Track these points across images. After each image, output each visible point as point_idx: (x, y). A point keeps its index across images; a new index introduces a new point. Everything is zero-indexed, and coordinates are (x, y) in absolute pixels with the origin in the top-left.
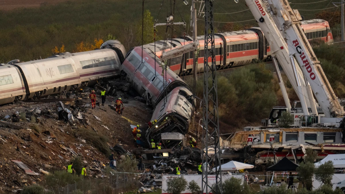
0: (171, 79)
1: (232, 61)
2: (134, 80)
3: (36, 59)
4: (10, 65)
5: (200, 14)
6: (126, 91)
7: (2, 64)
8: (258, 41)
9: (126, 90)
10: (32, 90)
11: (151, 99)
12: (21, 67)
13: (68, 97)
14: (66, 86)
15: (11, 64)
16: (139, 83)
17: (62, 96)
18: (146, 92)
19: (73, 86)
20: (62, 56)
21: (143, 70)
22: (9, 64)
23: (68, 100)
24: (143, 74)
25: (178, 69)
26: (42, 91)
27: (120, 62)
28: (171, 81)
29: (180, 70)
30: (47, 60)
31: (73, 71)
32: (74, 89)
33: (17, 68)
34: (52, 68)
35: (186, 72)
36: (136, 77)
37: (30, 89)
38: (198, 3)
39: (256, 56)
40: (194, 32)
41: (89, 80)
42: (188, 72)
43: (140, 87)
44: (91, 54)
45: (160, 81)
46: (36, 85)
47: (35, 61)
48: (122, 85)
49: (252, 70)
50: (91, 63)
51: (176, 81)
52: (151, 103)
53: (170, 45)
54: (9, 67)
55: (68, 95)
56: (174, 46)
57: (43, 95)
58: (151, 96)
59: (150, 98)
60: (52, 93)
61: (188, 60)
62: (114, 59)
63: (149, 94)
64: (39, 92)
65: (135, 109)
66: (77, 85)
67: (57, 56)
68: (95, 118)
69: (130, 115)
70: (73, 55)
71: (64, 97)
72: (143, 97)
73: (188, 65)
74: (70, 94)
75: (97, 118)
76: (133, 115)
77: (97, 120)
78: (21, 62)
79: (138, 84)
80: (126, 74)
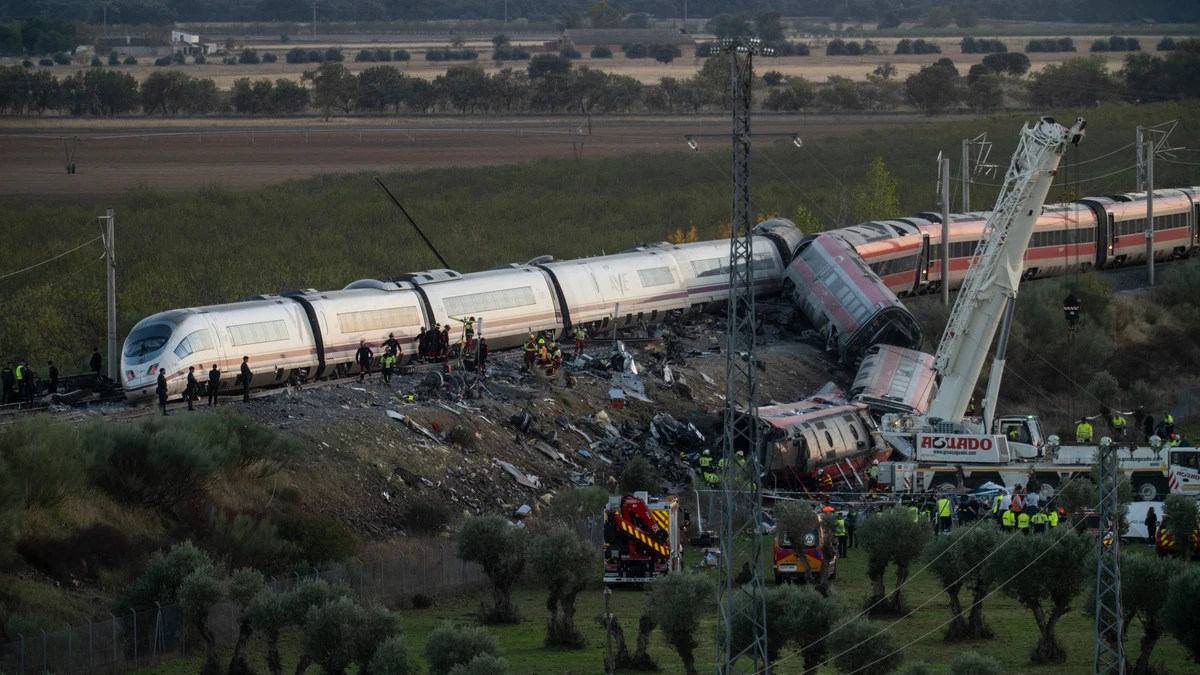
0: (884, 302)
1: (1033, 266)
2: (808, 297)
3: (591, 256)
4: (530, 267)
5: (979, 168)
6: (784, 325)
7: (513, 265)
8: (1094, 226)
9: (784, 322)
10: (575, 318)
11: (836, 339)
12: (555, 271)
13: (650, 334)
14: (655, 312)
15: (535, 265)
16: (817, 304)
17: (639, 332)
18: (830, 324)
19: (671, 312)
20: (652, 250)
21: (829, 281)
22: (530, 264)
23: (650, 342)
24: (829, 287)
25: (910, 281)
26: (600, 321)
27: (781, 262)
28: (883, 307)
29: (913, 283)
30: (619, 258)
31: (672, 281)
32: (672, 318)
33: (544, 272)
34: (624, 275)
35: (929, 288)
36: (812, 294)
37: (571, 316)
38: (976, 145)
39: (1090, 258)
40: (944, 205)
41: (710, 300)
42: (933, 287)
43: (818, 313)
44: (718, 247)
45: (862, 305)
46: (587, 309)
47: (588, 259)
48: (777, 312)
49: (1067, 286)
50: (717, 266)
51: (893, 307)
52: (836, 346)
53: (892, 230)
54: (528, 270)
55: (651, 331)
56: (902, 233)
57: (601, 330)
58: (839, 332)
59: (836, 335)
60: (623, 324)
61: (932, 263)
62: (771, 259)
63: (834, 328)
64: (592, 322)
65: (797, 362)
66: (681, 310)
67: (641, 249)
68: (703, 378)
69: (783, 374)
70: (676, 248)
71: (642, 335)
72: (822, 334)
73: (933, 272)
74: (655, 328)
75: (707, 378)
76: (789, 374)
77: (707, 383)
78: (555, 260)
79: (815, 306)
80: (794, 286)
